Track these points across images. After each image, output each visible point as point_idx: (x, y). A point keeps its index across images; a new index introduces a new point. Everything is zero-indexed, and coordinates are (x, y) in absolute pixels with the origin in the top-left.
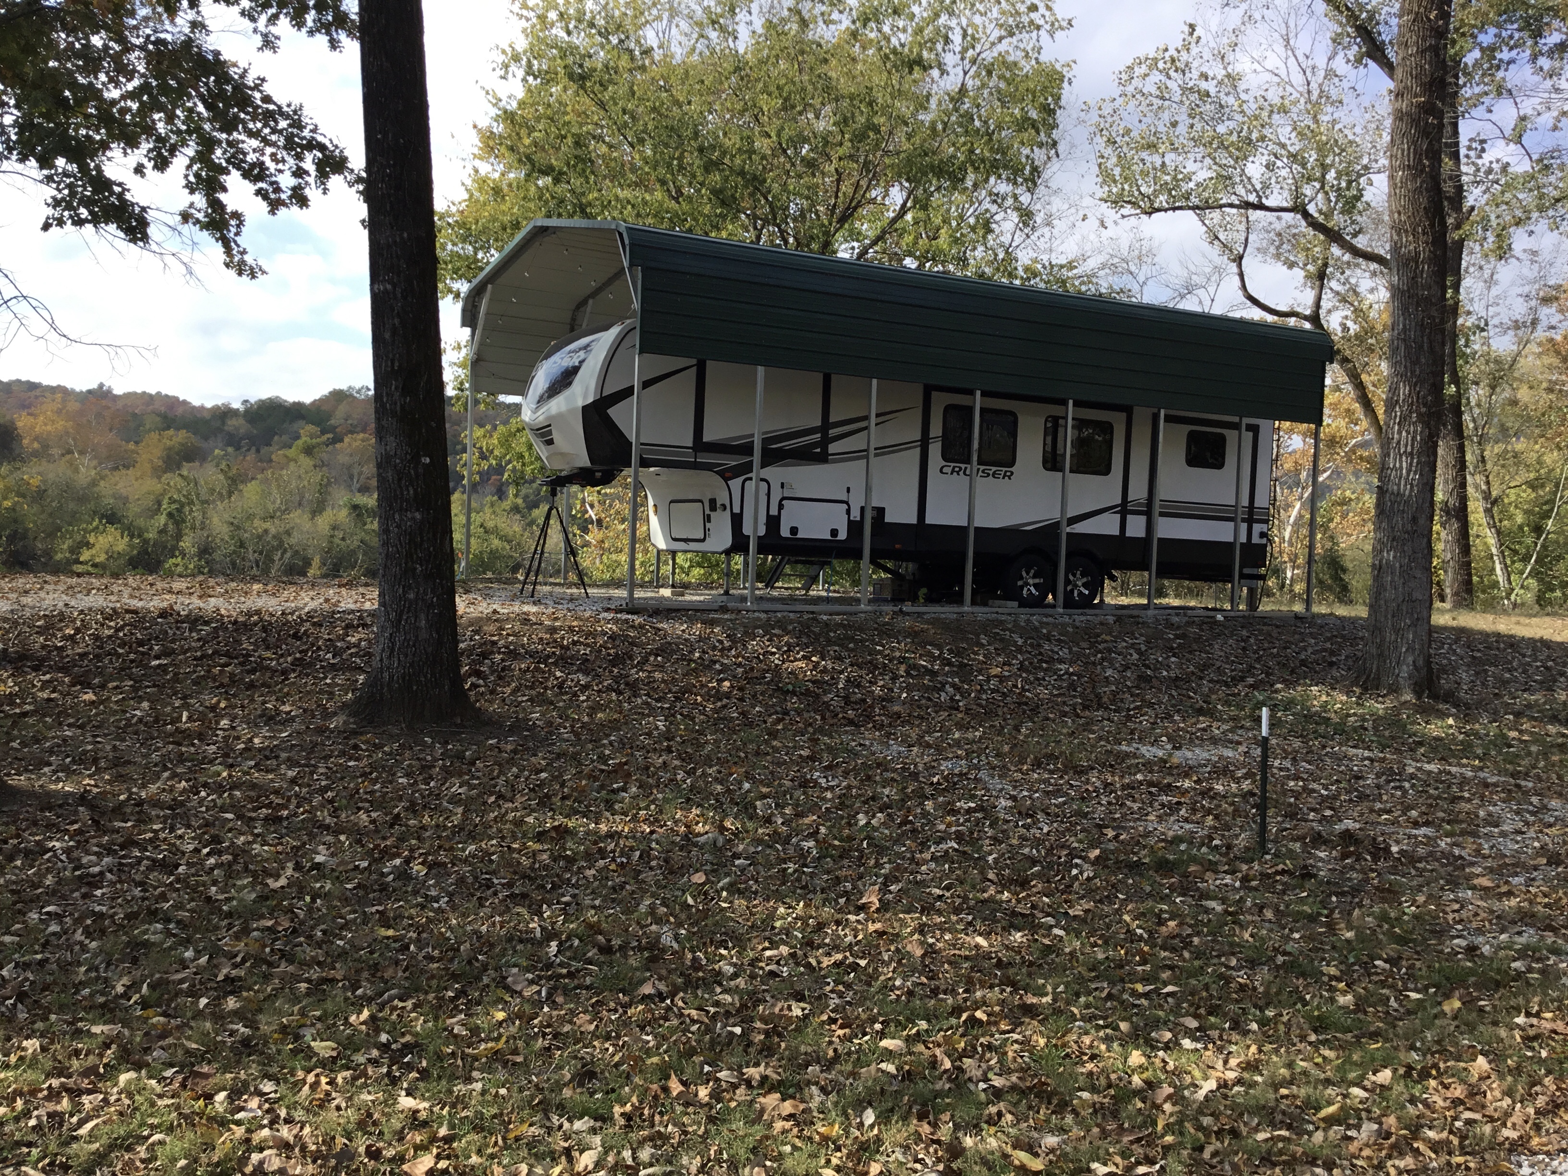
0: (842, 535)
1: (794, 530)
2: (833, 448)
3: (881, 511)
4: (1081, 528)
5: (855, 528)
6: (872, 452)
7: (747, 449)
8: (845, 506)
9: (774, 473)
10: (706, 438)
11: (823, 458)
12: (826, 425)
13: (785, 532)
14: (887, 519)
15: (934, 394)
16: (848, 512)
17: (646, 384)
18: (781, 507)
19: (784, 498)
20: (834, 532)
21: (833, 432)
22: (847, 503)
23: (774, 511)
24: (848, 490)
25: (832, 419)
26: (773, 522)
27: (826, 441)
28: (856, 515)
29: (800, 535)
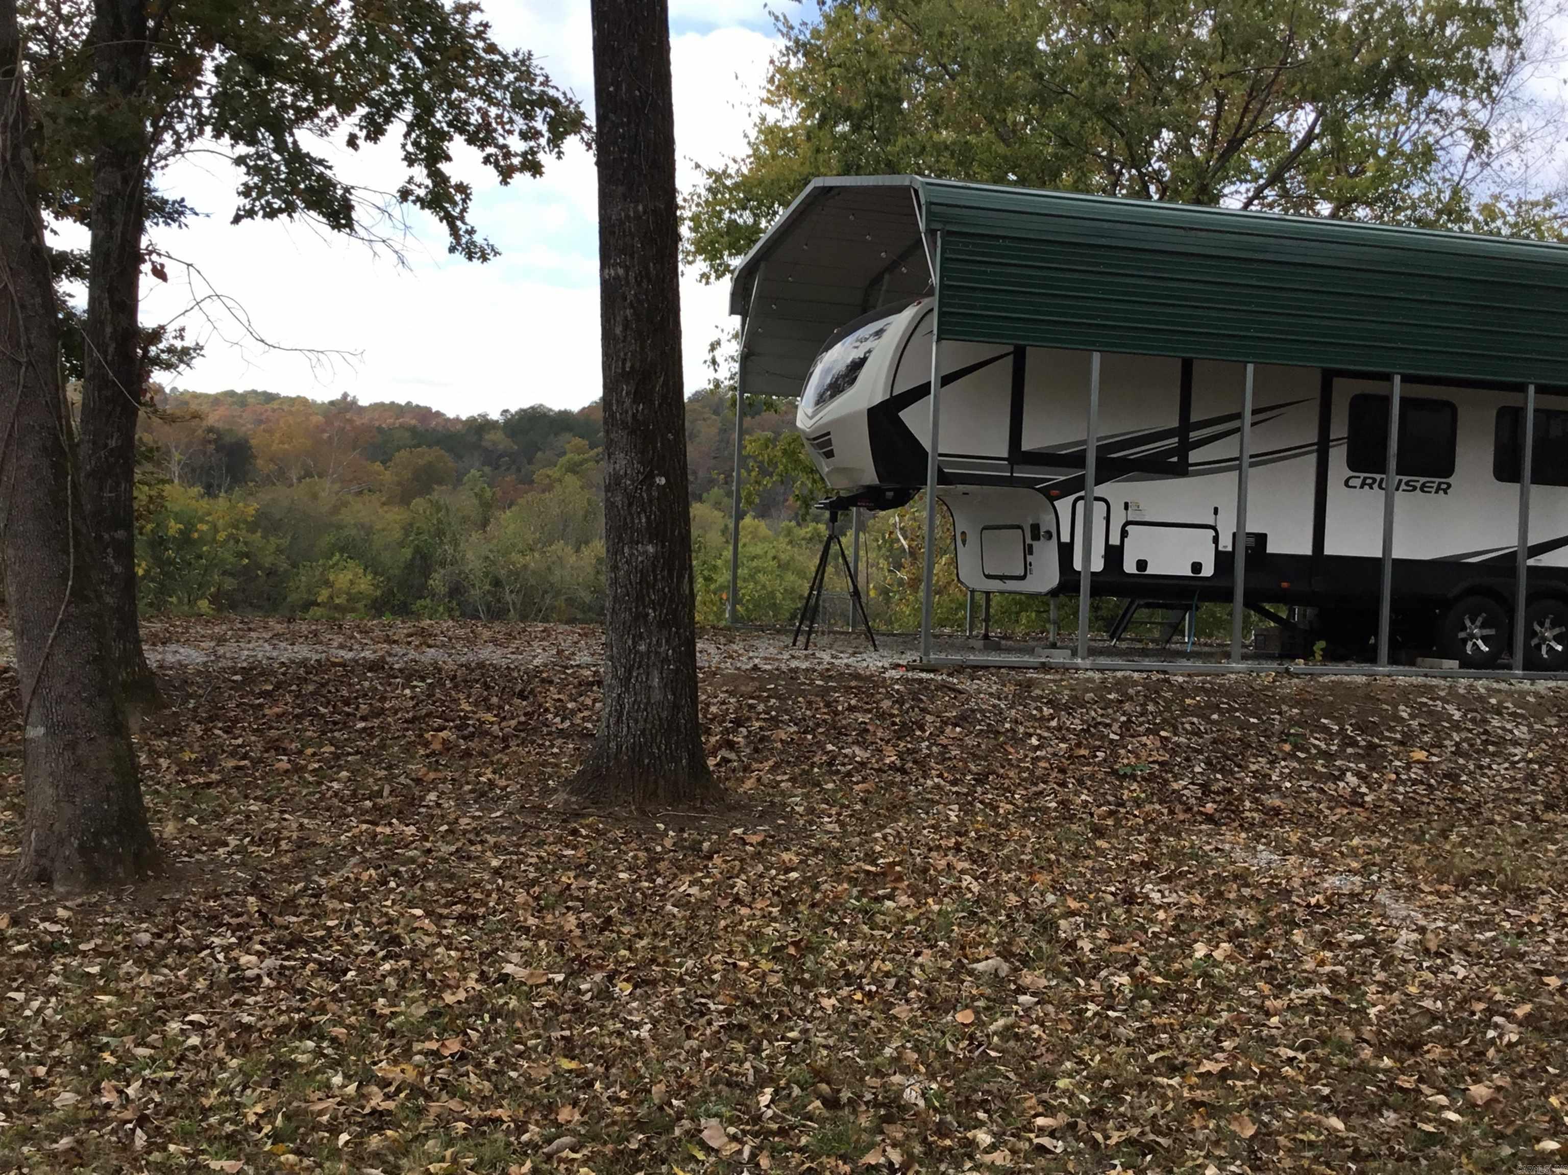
0: (1208, 571)
1: (1142, 565)
2: (1195, 456)
3: (1261, 539)
4: (1548, 560)
5: (1223, 560)
6: (1246, 460)
7: (1078, 460)
8: (1212, 533)
9: (1113, 490)
10: (1026, 446)
11: (1181, 470)
12: (1186, 425)
13: (1130, 567)
14: (1270, 550)
15: (1338, 382)
16: (1216, 540)
17: (946, 380)
18: (1124, 534)
19: (1128, 523)
20: (1197, 567)
21: (1194, 435)
22: (1214, 528)
23: (1115, 540)
24: (1216, 511)
25: (1194, 418)
26: (1114, 554)
27: (1185, 447)
28: (1226, 544)
29: (1149, 571)
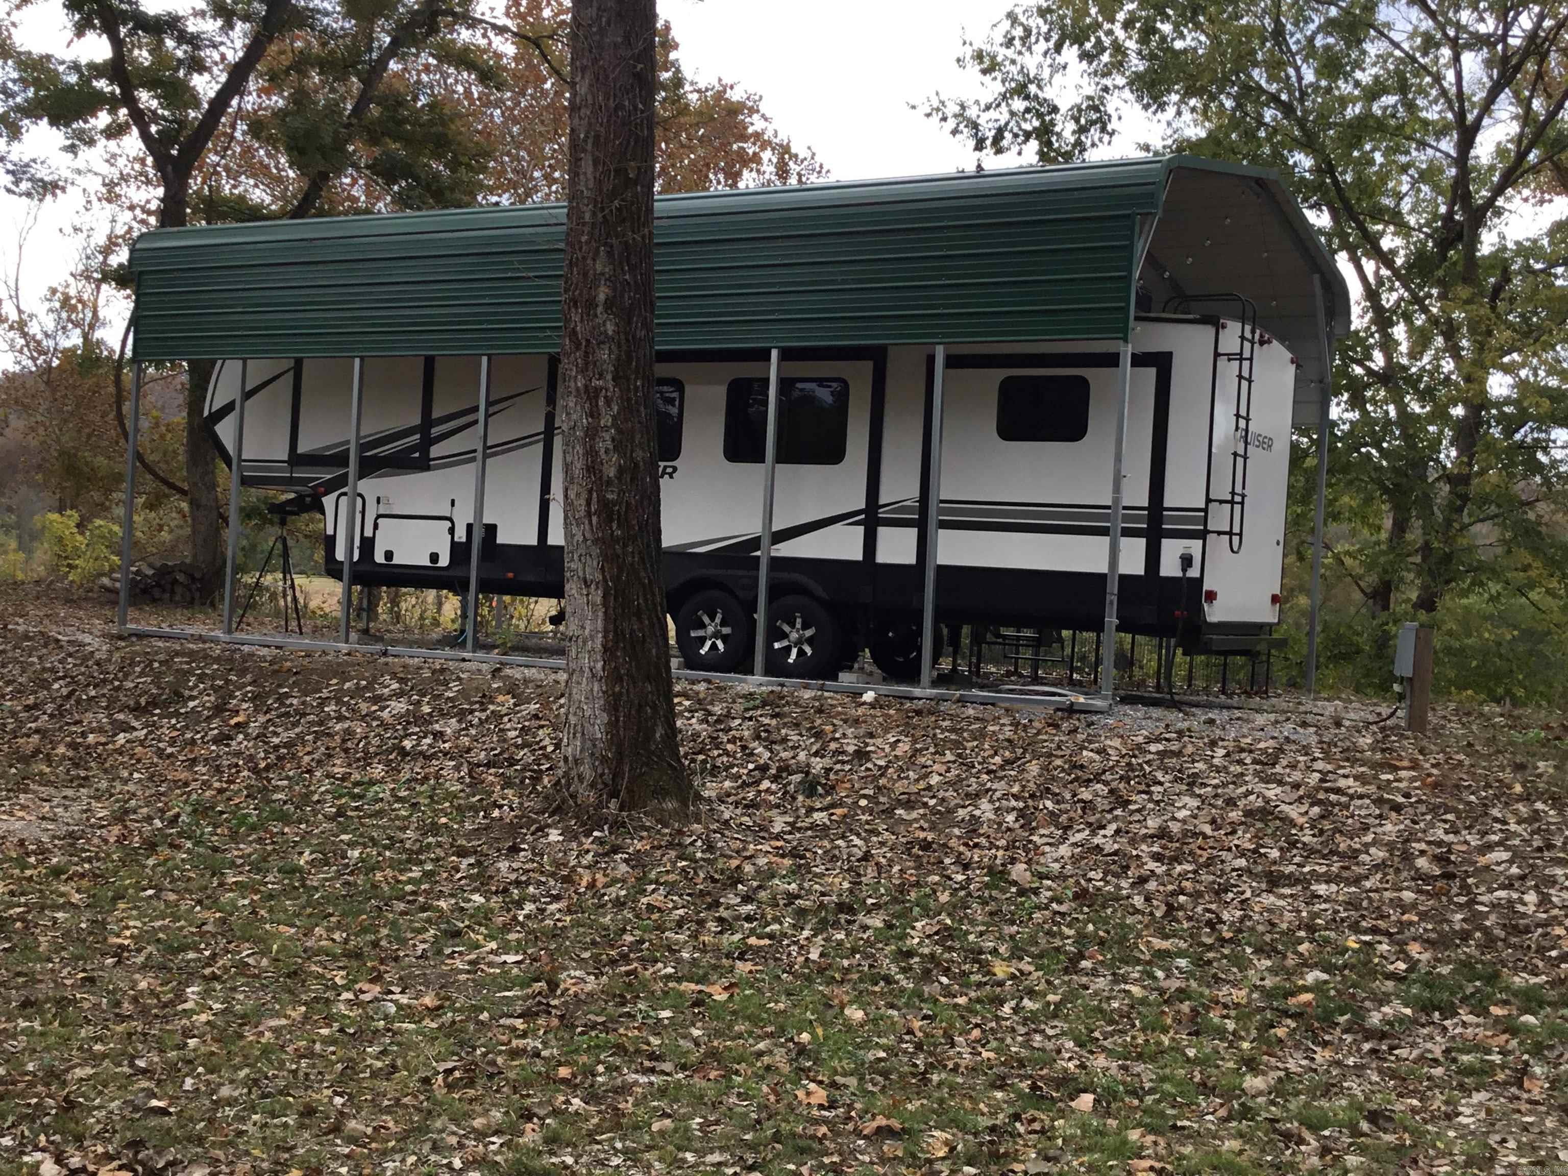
0: (444, 561)
1: (389, 555)
2: (435, 451)
3: (491, 530)
4: (786, 549)
5: (459, 551)
6: (479, 455)
7: (341, 459)
8: (449, 524)
9: (368, 486)
10: (301, 450)
11: (424, 465)
12: (428, 421)
13: (379, 558)
14: (500, 540)
16: (452, 531)
18: (376, 527)
19: (379, 516)
20: (434, 557)
21: (435, 431)
22: (450, 519)
23: (368, 533)
24: (453, 503)
25: (435, 415)
26: (368, 545)
27: (428, 442)
28: (461, 535)
29: (396, 561)
